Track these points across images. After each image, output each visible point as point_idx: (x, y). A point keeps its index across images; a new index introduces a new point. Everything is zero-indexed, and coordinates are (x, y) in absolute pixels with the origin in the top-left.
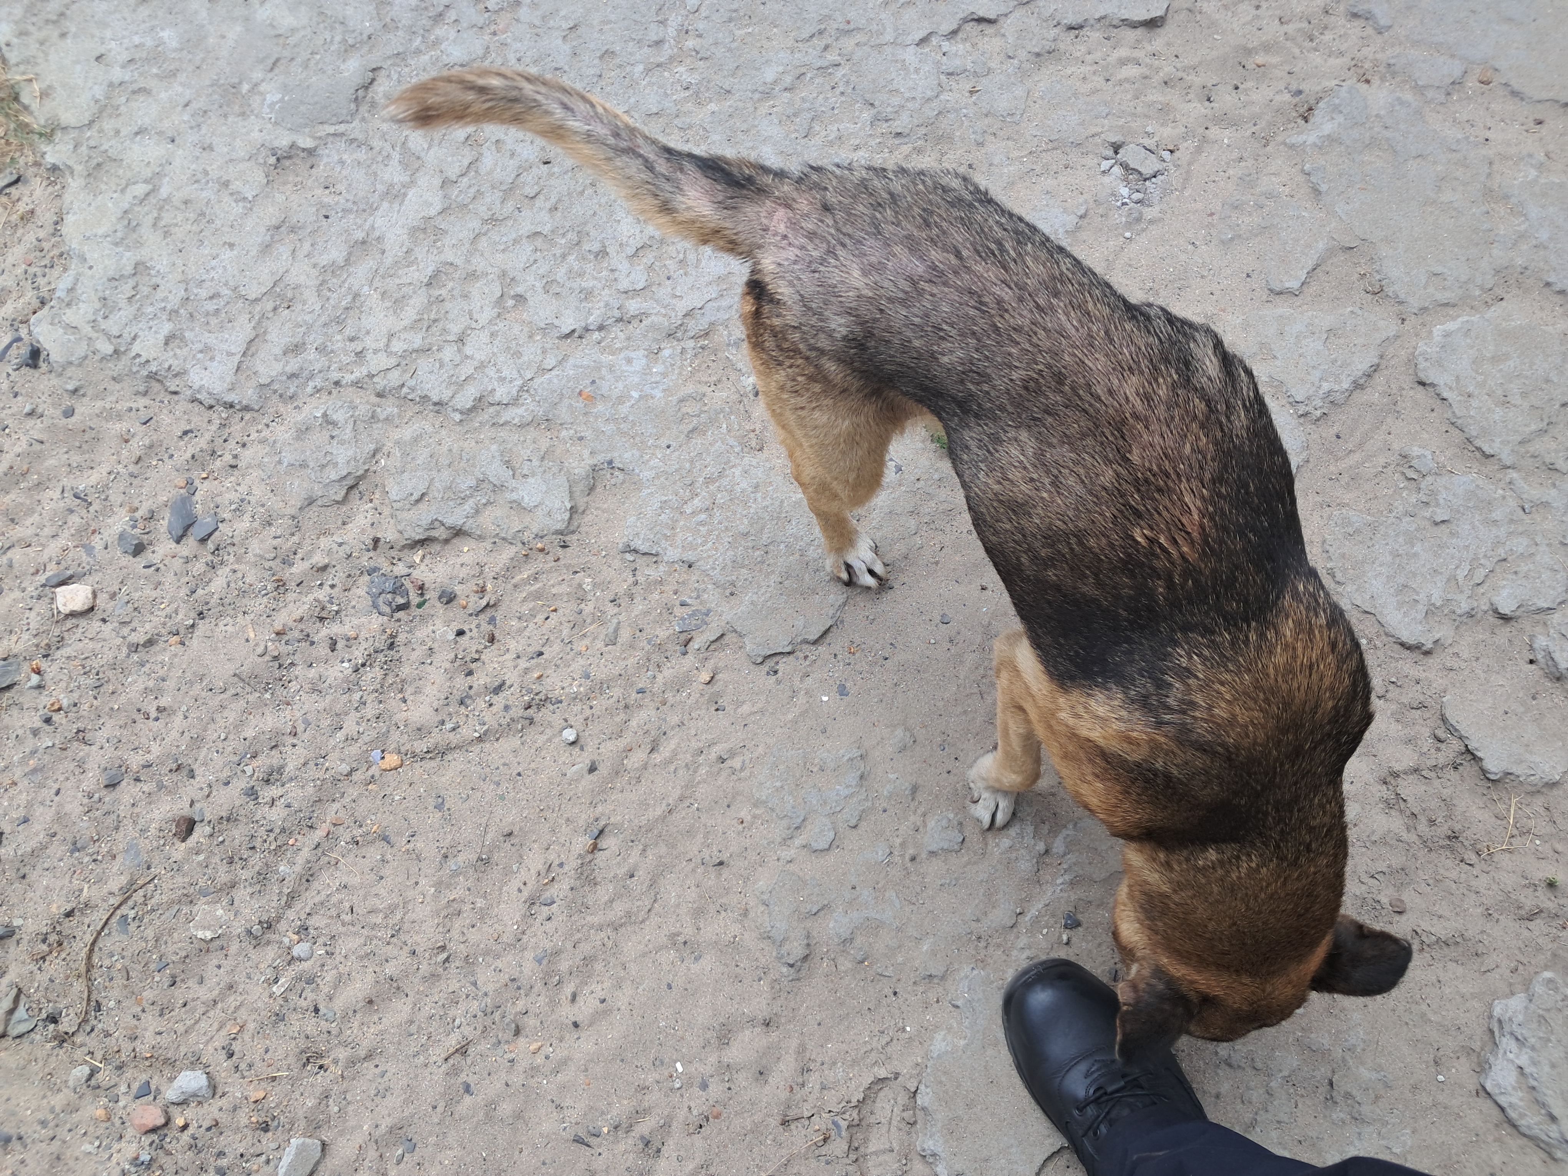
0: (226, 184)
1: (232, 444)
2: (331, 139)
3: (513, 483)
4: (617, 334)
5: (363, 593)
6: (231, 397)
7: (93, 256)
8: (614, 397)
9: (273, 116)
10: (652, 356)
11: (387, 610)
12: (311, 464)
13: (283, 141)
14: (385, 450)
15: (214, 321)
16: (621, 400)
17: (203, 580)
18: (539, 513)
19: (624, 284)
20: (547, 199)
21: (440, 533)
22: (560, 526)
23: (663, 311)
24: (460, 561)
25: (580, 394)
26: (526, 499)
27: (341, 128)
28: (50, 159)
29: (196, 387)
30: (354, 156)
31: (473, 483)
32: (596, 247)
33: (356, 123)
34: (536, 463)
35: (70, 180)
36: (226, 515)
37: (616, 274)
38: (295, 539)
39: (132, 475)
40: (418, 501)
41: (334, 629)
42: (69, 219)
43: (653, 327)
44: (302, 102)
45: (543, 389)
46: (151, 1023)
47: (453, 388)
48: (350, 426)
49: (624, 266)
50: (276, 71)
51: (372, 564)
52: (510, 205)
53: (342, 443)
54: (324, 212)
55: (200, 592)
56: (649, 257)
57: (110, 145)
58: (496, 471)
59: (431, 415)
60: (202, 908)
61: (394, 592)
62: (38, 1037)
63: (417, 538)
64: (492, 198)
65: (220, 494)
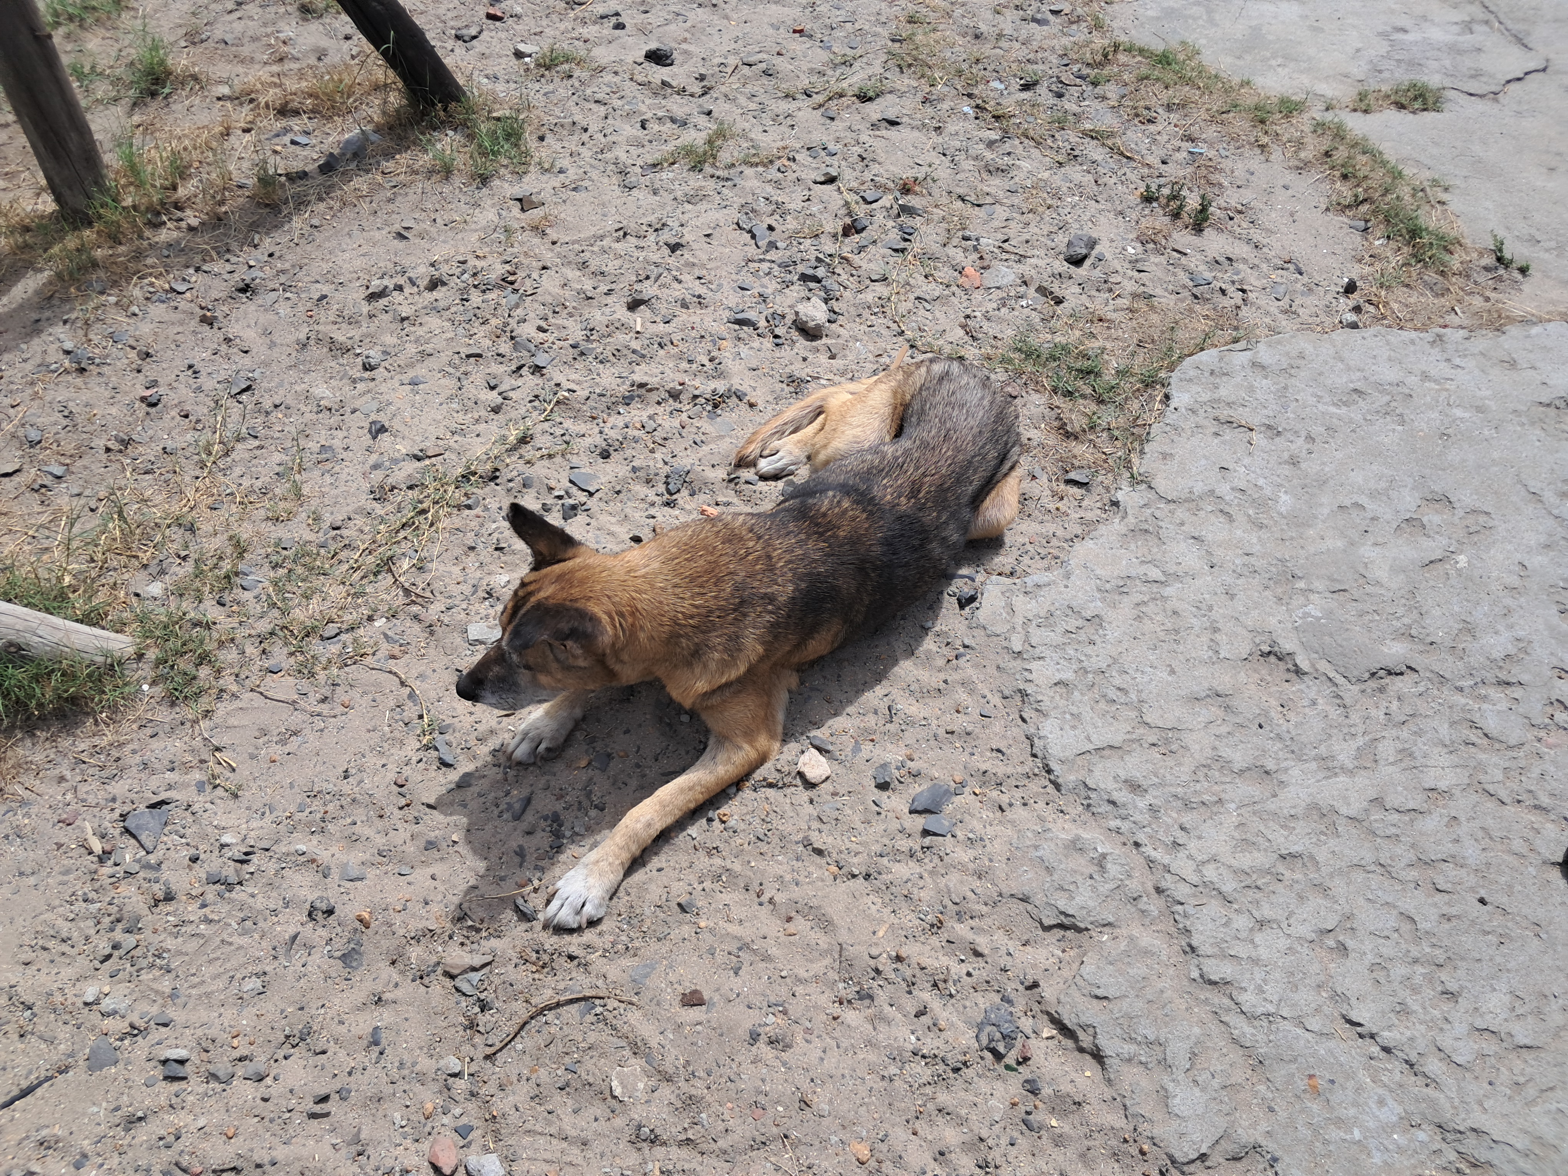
0: (1216, 630)
1: (1018, 794)
2: (1324, 678)
3: (1181, 1076)
4: (1394, 1070)
5: (982, 1006)
6: (1053, 765)
7: (1076, 580)
8: (1336, 1114)
9: (1300, 622)
10: (1405, 1122)
11: (985, 1041)
12: (1056, 877)
13: (1287, 645)
14: (1117, 931)
15: (1102, 705)
16: (1339, 1122)
17: (896, 855)
18: (1175, 1124)
19: (1446, 1042)
20: (1449, 904)
21: (1086, 1040)
22: (1180, 1157)
23: (1457, 1102)
24: (1074, 1075)
25: (1311, 1077)
26: (1177, 1101)
27: (1340, 680)
28: (1120, 496)
29: (1042, 733)
30: (1328, 708)
31: (1151, 1037)
32: (1452, 986)
33: (1356, 688)
34: (1216, 1083)
35: (1117, 520)
36: (959, 834)
37: (1447, 1026)
38: (984, 910)
39: (935, 736)
40: (1097, 997)
41: (935, 1003)
42: (1089, 544)
43: (1433, 1103)
44: (1331, 635)
45: (1285, 1037)
46: (520, 1094)
47: (1216, 950)
48: (1112, 886)
49: (1461, 1029)
50: (1335, 596)
51: (1013, 996)
52: (1413, 874)
53: (1094, 888)
54: (1262, 720)
55: (885, 860)
56: (1490, 1046)
57: (1168, 527)
58: (1178, 1051)
59: (1177, 948)
60: (636, 1065)
61: (1004, 1037)
62: (464, 1004)
63: (1066, 1022)
64: (1403, 853)
65: (972, 816)
